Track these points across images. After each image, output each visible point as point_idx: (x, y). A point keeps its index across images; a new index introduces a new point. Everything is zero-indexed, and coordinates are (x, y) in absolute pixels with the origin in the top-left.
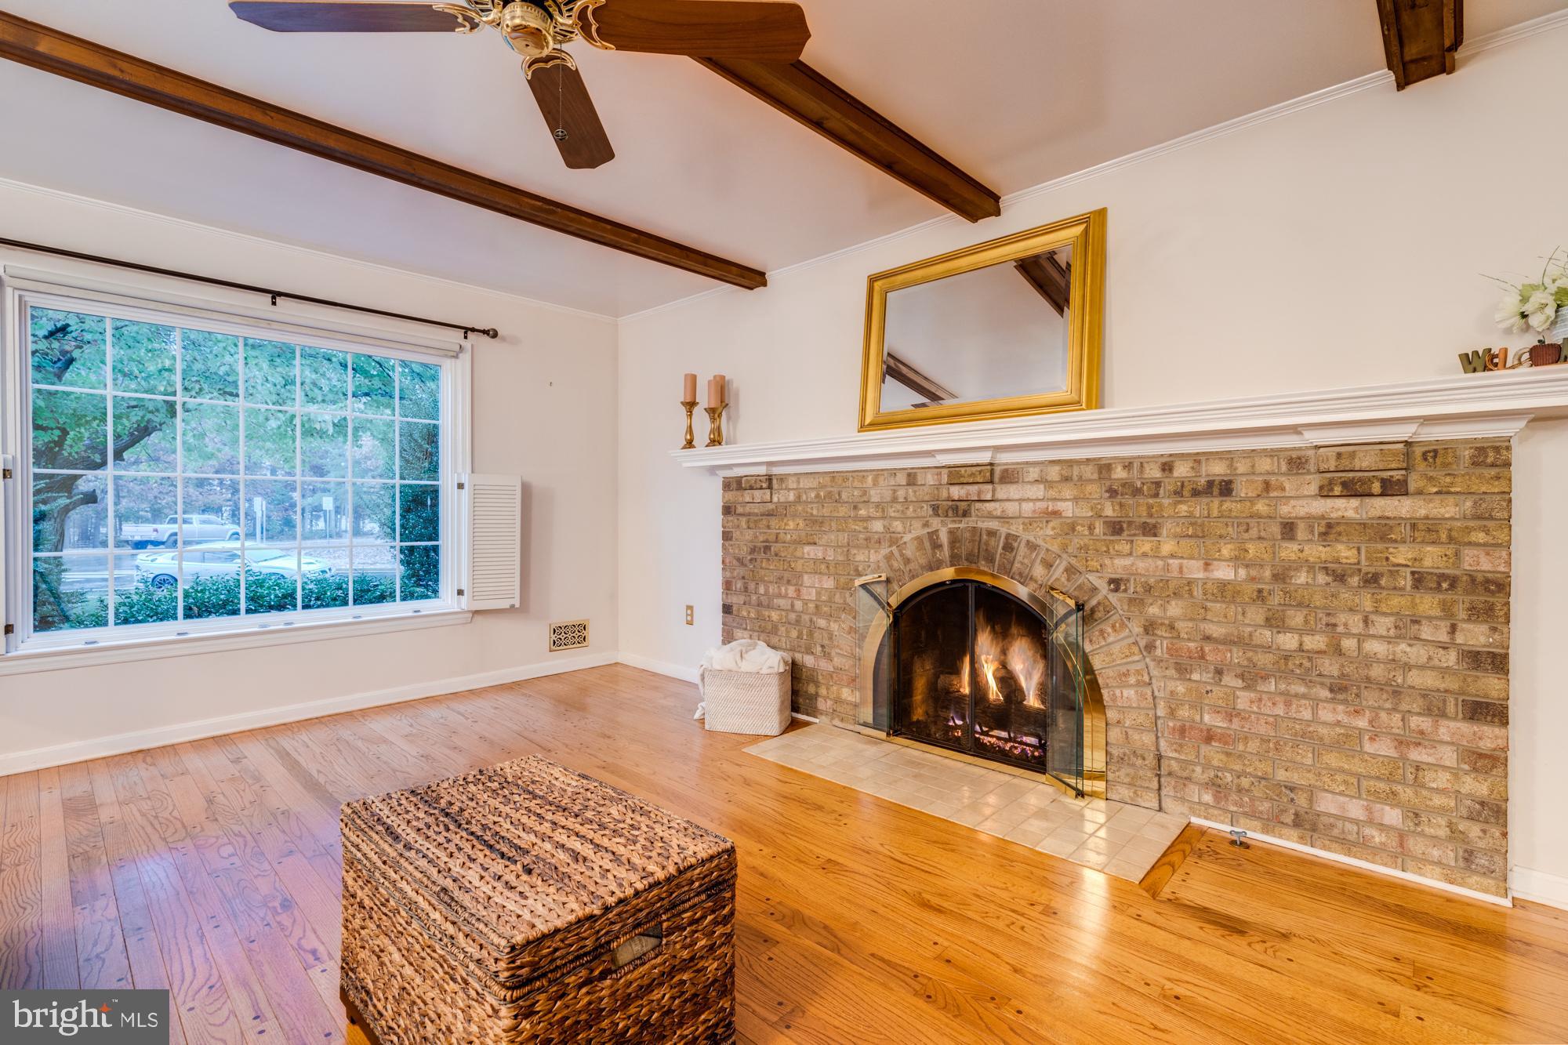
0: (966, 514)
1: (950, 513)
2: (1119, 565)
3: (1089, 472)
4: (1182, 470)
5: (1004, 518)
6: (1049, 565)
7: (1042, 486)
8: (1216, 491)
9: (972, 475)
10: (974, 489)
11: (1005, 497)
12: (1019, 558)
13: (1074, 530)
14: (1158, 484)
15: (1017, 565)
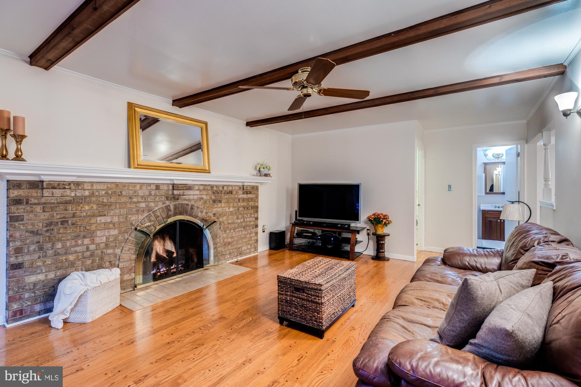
0: (178, 199)
1: (173, 199)
2: (215, 210)
3: (209, 188)
4: (225, 188)
5: (189, 200)
6: (202, 212)
7: (199, 191)
8: (230, 193)
9: (182, 187)
10: (182, 191)
11: (189, 194)
12: (195, 211)
13: (206, 202)
14: (222, 191)
15: (194, 213)
